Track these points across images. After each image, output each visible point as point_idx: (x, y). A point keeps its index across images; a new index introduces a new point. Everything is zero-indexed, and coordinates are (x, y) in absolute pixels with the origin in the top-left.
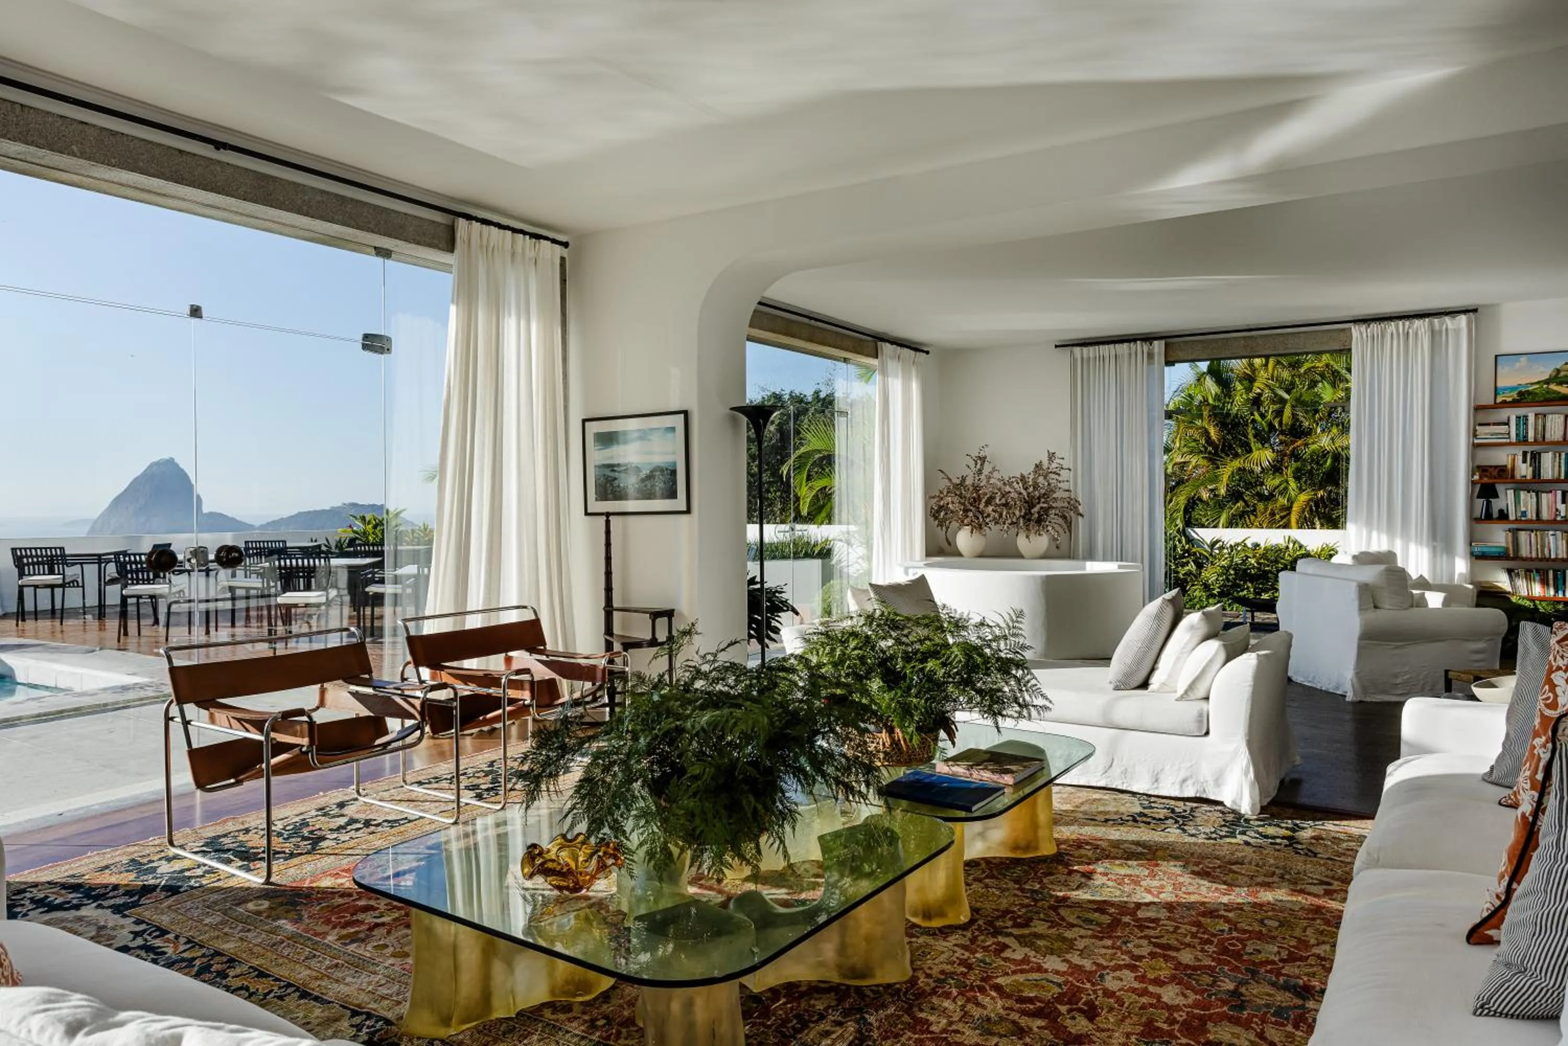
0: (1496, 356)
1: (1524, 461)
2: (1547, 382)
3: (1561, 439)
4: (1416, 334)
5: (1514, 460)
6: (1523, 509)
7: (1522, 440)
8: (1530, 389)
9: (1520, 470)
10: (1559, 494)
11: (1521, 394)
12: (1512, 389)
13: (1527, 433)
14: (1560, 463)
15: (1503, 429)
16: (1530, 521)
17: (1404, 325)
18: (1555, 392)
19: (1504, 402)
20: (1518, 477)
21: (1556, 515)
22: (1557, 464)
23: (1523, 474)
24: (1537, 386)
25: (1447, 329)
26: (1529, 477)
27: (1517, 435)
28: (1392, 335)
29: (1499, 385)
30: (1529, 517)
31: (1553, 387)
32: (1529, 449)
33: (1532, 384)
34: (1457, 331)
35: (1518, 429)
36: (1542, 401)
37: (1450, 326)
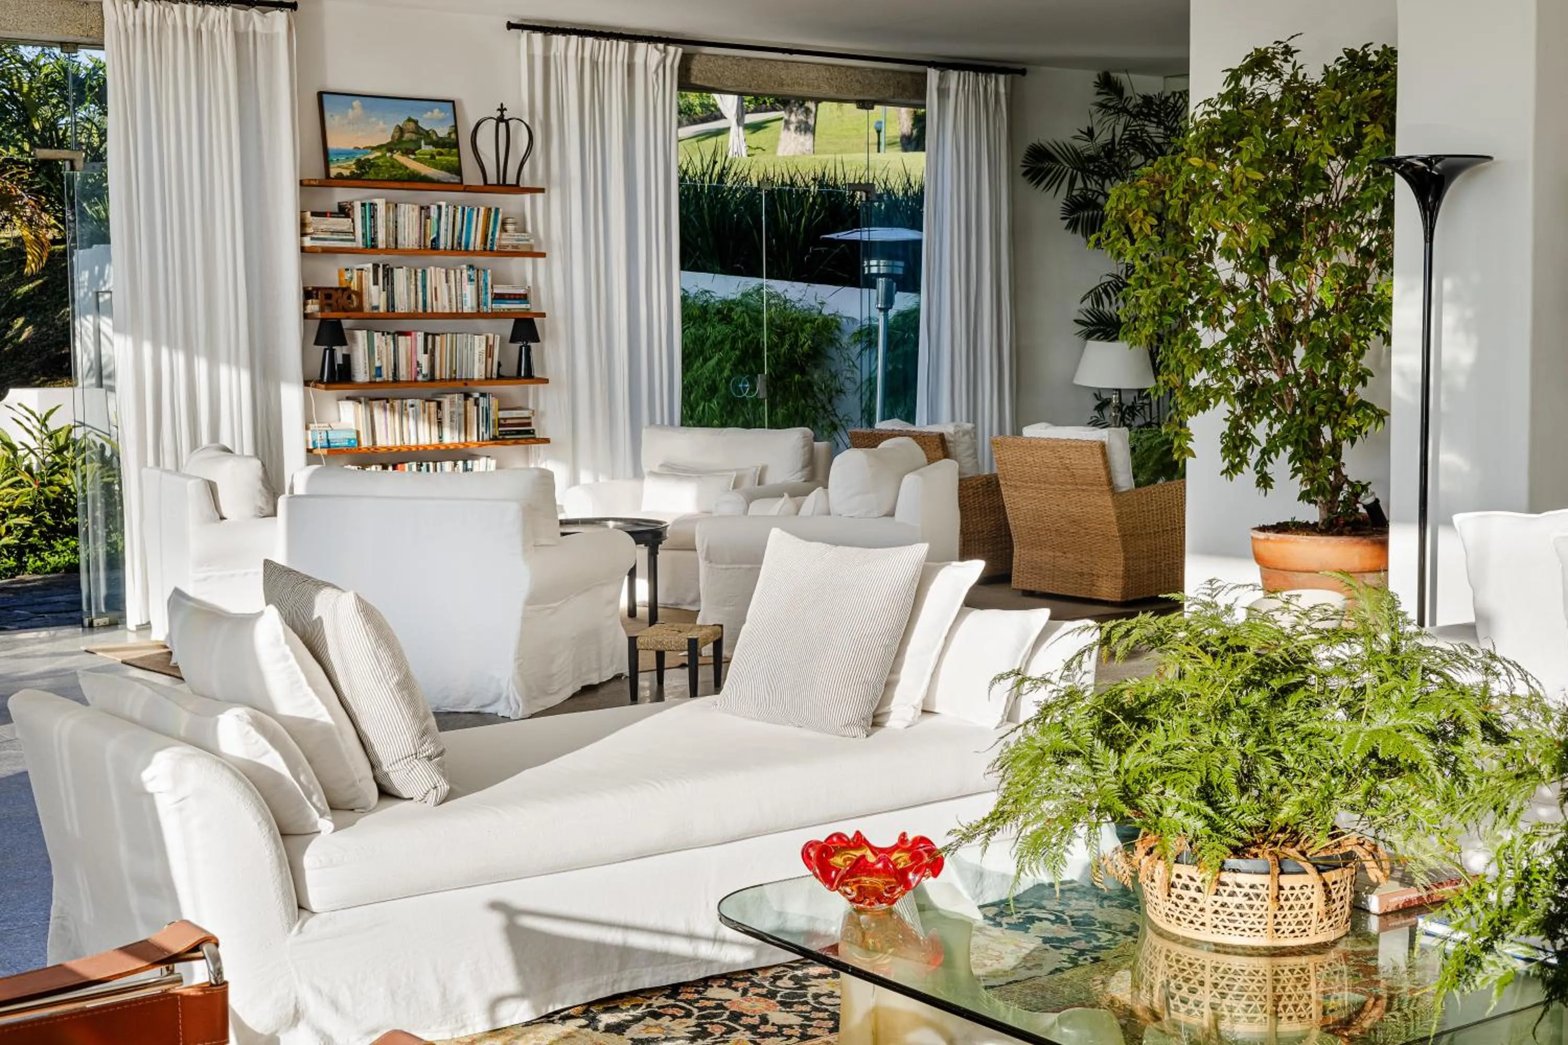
0: (320, 95)
1: (376, 283)
2: (388, 148)
3: (416, 247)
4: (211, 33)
5: (360, 279)
6: (377, 364)
7: (371, 245)
8: (371, 157)
9: (370, 296)
10: (420, 337)
11: (360, 164)
12: (348, 154)
13: (376, 233)
14: (416, 285)
15: (343, 223)
16: (385, 382)
17: (195, 12)
18: (402, 167)
19: (340, 177)
20: (367, 308)
21: (418, 373)
22: (413, 287)
23: (375, 303)
24: (378, 154)
25: (254, 32)
26: (382, 309)
27: (364, 235)
28: (175, 27)
29: (332, 145)
30: (385, 376)
31: (398, 156)
32: (381, 259)
33: (373, 149)
34: (270, 38)
35: (364, 226)
36: (388, 180)
37: (259, 29)
